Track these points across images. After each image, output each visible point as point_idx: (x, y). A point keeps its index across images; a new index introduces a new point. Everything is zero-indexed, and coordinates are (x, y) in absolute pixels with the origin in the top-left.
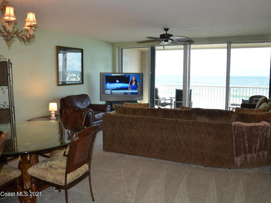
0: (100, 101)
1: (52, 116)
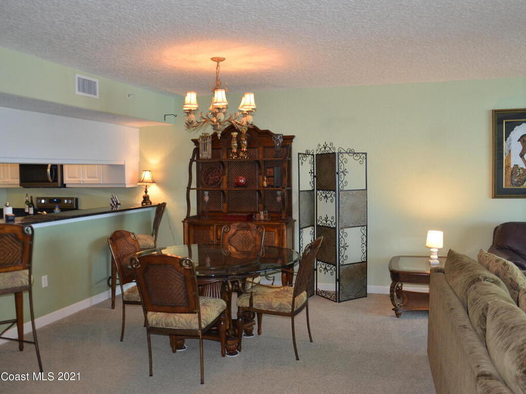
1: (432, 256)
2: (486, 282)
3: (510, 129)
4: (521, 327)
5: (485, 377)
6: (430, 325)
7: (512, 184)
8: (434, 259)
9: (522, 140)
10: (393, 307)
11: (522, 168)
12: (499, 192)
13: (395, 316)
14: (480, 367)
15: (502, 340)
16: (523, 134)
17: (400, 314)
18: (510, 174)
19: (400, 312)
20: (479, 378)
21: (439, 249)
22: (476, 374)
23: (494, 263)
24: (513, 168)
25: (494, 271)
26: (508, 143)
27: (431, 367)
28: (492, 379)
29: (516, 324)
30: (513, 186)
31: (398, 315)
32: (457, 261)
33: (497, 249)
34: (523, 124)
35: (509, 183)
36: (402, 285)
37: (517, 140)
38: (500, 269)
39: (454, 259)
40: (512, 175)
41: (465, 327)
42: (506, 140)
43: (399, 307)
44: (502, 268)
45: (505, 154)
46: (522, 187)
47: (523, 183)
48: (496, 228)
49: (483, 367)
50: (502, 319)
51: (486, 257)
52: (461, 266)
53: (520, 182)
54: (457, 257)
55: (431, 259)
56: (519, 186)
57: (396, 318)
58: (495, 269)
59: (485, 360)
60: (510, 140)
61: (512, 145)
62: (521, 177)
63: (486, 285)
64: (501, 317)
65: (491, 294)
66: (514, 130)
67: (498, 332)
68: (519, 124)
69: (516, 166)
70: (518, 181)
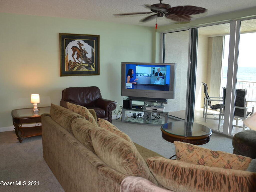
0: (122, 95)
1: (34, 108)
2: (79, 119)
3: (68, 43)
4: (114, 138)
5: (101, 166)
6: (44, 144)
7: (69, 69)
8: (36, 109)
9: (73, 49)
10: (18, 138)
11: (73, 62)
12: (64, 73)
13: (19, 142)
14: (96, 162)
15: (106, 147)
16: (73, 46)
17: (22, 141)
18: (68, 65)
19: (22, 140)
20: (98, 168)
21: (38, 104)
22: (96, 166)
23: (77, 108)
24: (69, 62)
25: (77, 112)
26: (67, 50)
27: (49, 166)
28: (104, 167)
29: (111, 137)
30: (70, 70)
31: (21, 142)
32: (57, 109)
33: (65, 101)
34: (73, 41)
35: (68, 69)
36: (21, 125)
37: (71, 48)
38: (80, 111)
39: (55, 108)
40: (69, 65)
41: (76, 143)
42: (66, 48)
43: (21, 137)
44: (82, 110)
45: (66, 55)
46: (73, 71)
47: (74, 69)
48: (63, 91)
49: (97, 162)
50: (101, 136)
51: (71, 106)
52: (60, 112)
53: (73, 69)
54: (57, 107)
55: (34, 109)
56: (72, 70)
57: (20, 143)
58: (77, 111)
59: (96, 158)
60: (68, 49)
61: (68, 51)
62: (73, 67)
63: (80, 120)
64: (100, 136)
65: (86, 124)
66: (69, 44)
67: (102, 143)
68: (71, 41)
69: (71, 61)
70: (71, 68)
